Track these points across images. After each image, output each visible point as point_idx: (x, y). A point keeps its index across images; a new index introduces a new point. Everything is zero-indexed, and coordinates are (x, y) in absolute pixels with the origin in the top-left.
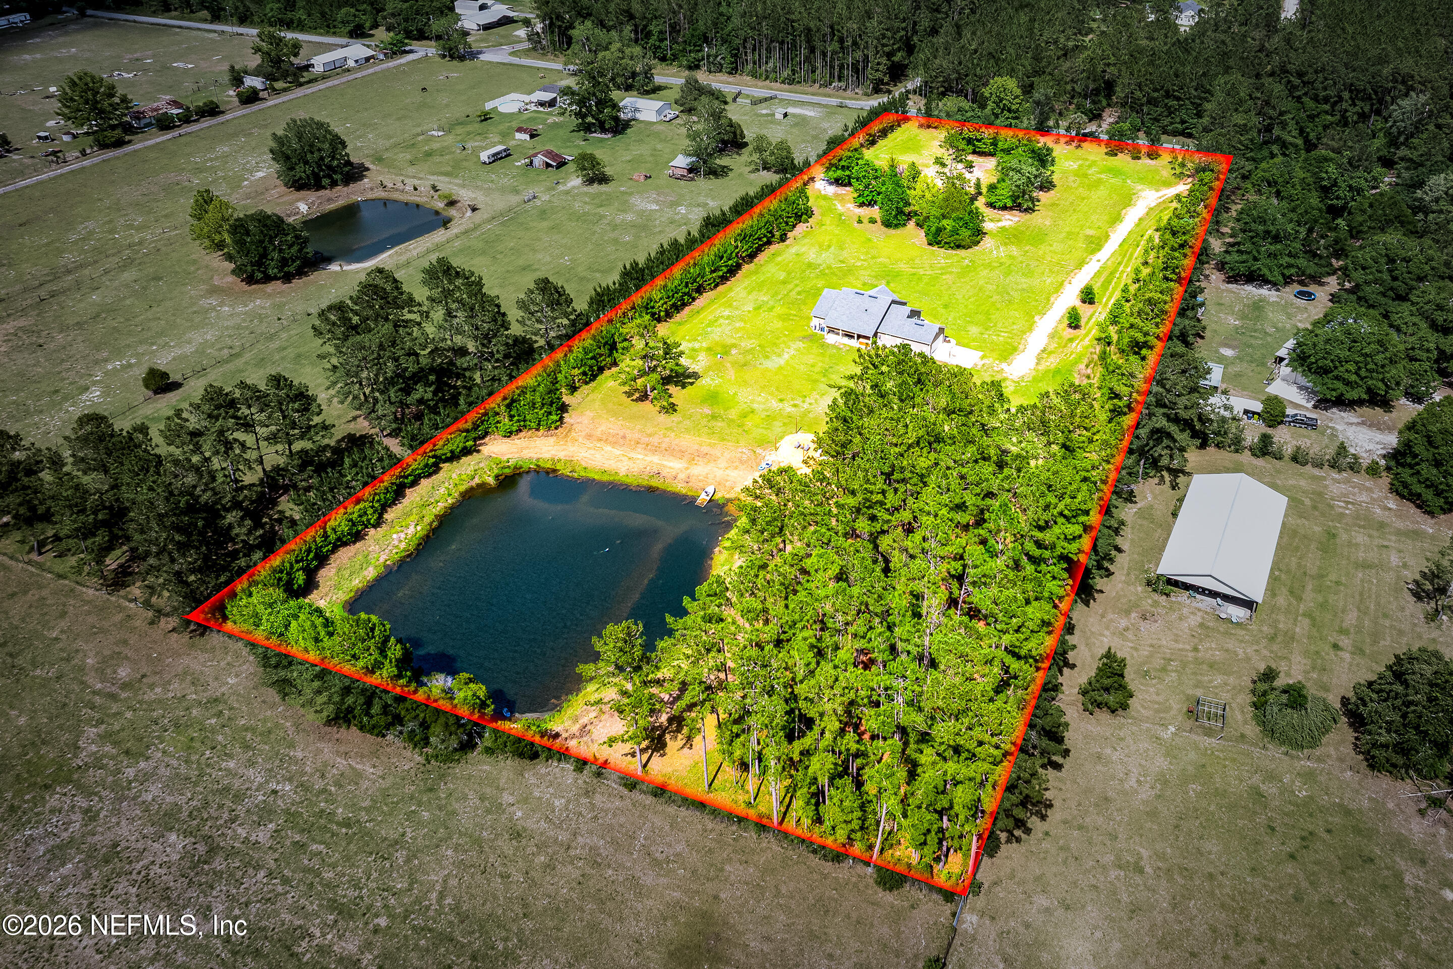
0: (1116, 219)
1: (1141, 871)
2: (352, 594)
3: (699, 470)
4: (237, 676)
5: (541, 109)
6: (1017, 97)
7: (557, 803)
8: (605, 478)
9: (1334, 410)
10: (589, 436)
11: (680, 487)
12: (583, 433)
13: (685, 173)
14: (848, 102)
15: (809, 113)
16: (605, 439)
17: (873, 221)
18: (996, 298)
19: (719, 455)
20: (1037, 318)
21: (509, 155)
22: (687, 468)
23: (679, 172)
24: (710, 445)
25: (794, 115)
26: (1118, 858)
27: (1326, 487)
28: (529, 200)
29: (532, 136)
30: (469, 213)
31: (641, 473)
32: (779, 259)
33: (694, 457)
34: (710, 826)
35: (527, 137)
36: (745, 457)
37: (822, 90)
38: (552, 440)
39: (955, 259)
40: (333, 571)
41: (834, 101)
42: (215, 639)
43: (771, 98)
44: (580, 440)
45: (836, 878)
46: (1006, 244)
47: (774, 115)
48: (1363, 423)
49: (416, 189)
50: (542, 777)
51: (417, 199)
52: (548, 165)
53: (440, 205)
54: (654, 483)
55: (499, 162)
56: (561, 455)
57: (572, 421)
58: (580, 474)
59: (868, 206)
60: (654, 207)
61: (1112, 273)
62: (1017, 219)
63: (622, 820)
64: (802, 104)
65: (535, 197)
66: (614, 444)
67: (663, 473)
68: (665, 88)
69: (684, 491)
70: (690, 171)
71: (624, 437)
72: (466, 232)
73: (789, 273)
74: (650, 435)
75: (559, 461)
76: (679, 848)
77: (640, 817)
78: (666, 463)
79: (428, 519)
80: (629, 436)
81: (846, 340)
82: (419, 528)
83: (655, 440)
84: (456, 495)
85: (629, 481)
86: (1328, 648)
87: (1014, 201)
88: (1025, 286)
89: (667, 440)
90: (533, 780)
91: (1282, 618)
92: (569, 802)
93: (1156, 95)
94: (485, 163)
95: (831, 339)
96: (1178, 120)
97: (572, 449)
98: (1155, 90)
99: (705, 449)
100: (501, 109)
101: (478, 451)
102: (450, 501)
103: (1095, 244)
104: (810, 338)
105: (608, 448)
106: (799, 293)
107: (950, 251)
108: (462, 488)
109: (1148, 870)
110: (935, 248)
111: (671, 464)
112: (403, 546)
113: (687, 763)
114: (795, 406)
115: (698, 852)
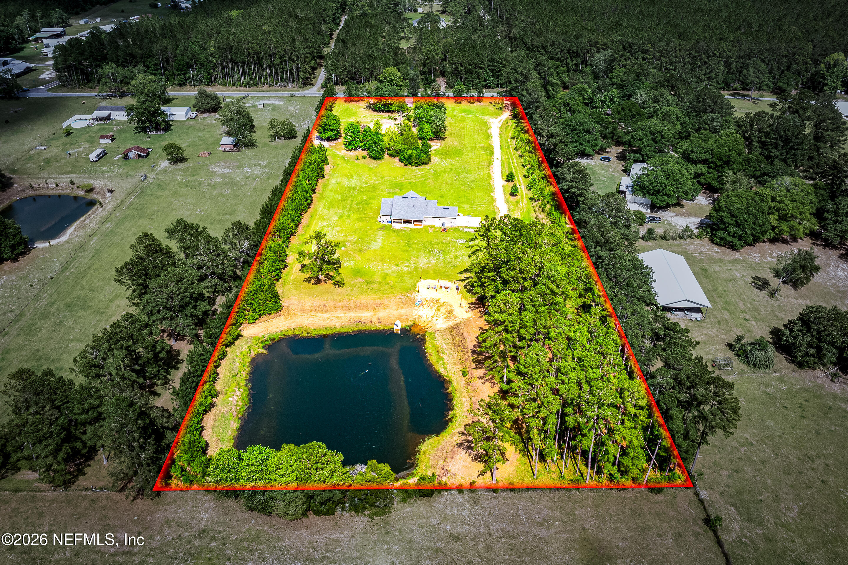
0: (488, 137)
1: (751, 444)
2: (233, 441)
3: (382, 314)
4: (206, 512)
5: (102, 122)
6: (399, 78)
7: (464, 514)
8: (330, 332)
9: (660, 211)
10: (303, 311)
11: (378, 326)
12: (299, 310)
13: (232, 147)
14: (295, 93)
15: (276, 102)
16: (314, 310)
17: (364, 158)
18: (463, 187)
19: (388, 303)
20: (492, 194)
21: (106, 154)
22: (375, 315)
23: (228, 148)
24: (379, 298)
25: (268, 105)
26: (739, 442)
27: (685, 248)
28: (144, 180)
29: (112, 140)
30: (108, 195)
31: (349, 324)
32: (329, 188)
33: (375, 307)
34: (551, 495)
35: (109, 141)
36: (404, 301)
37: (271, 88)
38: (282, 318)
39: (425, 171)
40: (210, 430)
41: (286, 94)
42: (169, 495)
43: (246, 96)
44: (299, 313)
45: (630, 497)
46: (445, 159)
47: (256, 106)
48: (677, 215)
49: (57, 185)
50: (444, 503)
51: (61, 192)
52: (139, 156)
53: (81, 193)
54: (361, 327)
55: (102, 160)
56: (293, 325)
57: (286, 304)
58: (314, 333)
59: (354, 149)
60: (228, 171)
61: (509, 164)
62: (439, 144)
63: (505, 509)
64: (267, 97)
65: (146, 177)
66: (321, 311)
67: (363, 321)
68: (173, 99)
69: (382, 328)
70: (235, 146)
71: (325, 306)
72: (118, 206)
73: (342, 195)
74: (340, 301)
75: (295, 329)
76: (546, 512)
77: (512, 504)
78: (360, 315)
79: (243, 383)
80: (328, 305)
81: (405, 225)
82: (242, 390)
83: (345, 303)
84: (248, 364)
85: (345, 330)
86: (744, 321)
87: (435, 135)
88: (472, 179)
89: (352, 301)
90: (441, 507)
91: (715, 313)
92: (469, 510)
93: (471, 67)
94: (93, 161)
95: (397, 226)
96: (483, 79)
97: (298, 320)
98: (470, 65)
99: (378, 302)
100: (73, 126)
101: (241, 336)
102: (247, 370)
103: (490, 151)
104: (383, 228)
105: (320, 315)
106: (357, 205)
107: (419, 167)
108: (249, 359)
109: (754, 443)
110: (410, 167)
111: (364, 315)
112: (240, 404)
113: (512, 468)
114: (407, 266)
115: (556, 510)
